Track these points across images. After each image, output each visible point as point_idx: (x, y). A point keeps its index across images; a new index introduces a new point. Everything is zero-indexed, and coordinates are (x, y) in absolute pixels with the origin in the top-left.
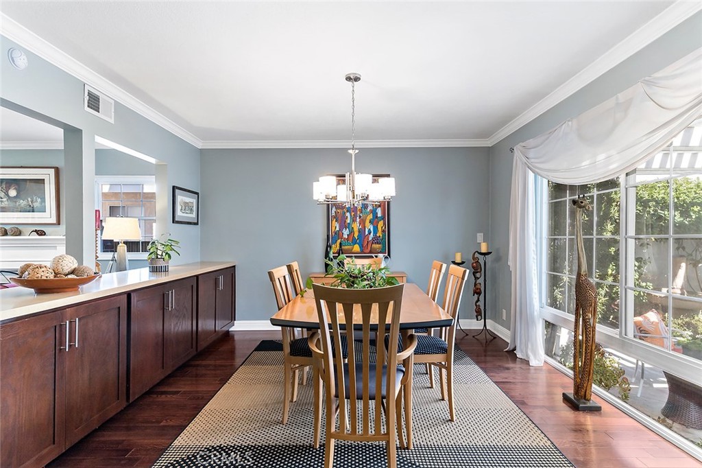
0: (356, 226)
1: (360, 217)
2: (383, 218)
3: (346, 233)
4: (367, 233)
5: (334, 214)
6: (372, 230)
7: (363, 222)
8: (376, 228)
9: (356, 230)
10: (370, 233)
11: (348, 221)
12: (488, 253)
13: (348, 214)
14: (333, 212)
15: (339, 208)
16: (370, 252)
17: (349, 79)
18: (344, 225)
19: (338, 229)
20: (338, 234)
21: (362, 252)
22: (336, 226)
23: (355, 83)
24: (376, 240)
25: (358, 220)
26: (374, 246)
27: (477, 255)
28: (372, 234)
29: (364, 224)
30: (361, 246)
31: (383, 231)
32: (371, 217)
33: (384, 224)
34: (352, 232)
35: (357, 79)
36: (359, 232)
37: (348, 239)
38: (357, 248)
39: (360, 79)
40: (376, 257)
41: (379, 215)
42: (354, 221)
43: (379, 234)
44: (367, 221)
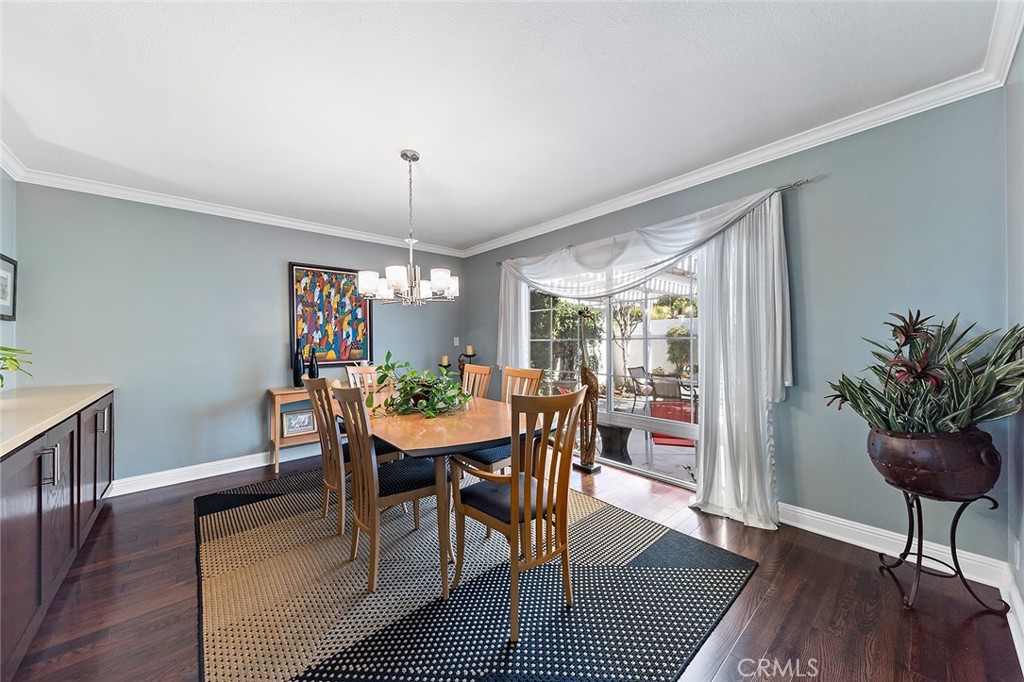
0: (331, 328)
1: (336, 317)
2: (364, 320)
3: (317, 336)
4: (344, 337)
5: (301, 313)
6: (351, 333)
7: (339, 324)
8: (355, 332)
9: (331, 332)
10: (348, 337)
11: (321, 322)
12: (474, 355)
13: (320, 314)
14: (299, 310)
15: (307, 306)
16: (349, 359)
17: (404, 155)
18: (314, 326)
19: (306, 331)
20: (308, 338)
21: (339, 359)
22: (302, 328)
23: (413, 163)
24: (356, 344)
25: (333, 321)
26: (353, 351)
27: (463, 357)
28: (351, 338)
29: (341, 325)
30: (338, 352)
31: (365, 335)
32: (349, 317)
33: (366, 326)
34: (325, 334)
35: (415, 158)
36: (335, 335)
37: (320, 344)
38: (332, 354)
39: (417, 159)
40: (359, 364)
41: (360, 316)
42: (327, 321)
43: (360, 337)
44: (345, 323)
